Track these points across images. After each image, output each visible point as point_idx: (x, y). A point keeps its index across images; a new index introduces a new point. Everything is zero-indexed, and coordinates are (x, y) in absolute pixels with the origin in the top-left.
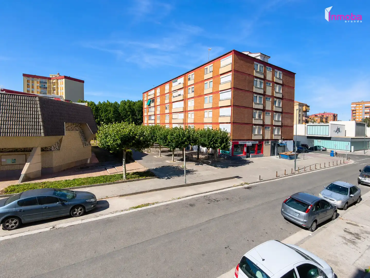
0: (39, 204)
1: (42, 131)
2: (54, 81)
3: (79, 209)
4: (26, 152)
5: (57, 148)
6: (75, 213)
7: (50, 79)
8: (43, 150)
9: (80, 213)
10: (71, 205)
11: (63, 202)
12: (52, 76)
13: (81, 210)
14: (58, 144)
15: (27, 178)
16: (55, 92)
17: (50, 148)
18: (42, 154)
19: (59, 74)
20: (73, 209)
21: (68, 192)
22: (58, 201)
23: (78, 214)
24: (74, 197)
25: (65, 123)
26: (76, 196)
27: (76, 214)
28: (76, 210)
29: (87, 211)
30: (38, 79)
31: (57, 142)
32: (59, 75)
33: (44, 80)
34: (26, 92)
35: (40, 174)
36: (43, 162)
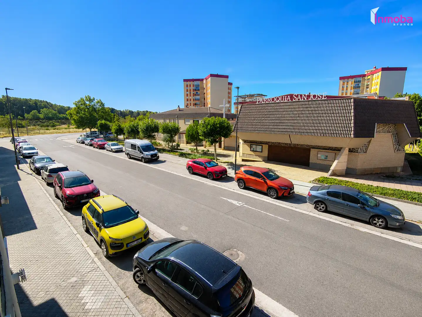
0: (343, 200)
1: (352, 132)
2: (369, 77)
3: (380, 220)
4: (336, 151)
5: (364, 151)
6: (375, 222)
7: (364, 76)
8: (351, 151)
9: (380, 225)
10: (372, 212)
11: (364, 206)
12: (368, 72)
13: (382, 222)
14: (365, 146)
15: (334, 174)
16: (368, 89)
17: (357, 150)
18: (349, 155)
19: (375, 67)
20: (373, 217)
21: (370, 198)
22: (359, 204)
23: (378, 224)
24: (377, 205)
25: (376, 124)
26: (379, 206)
27: (376, 224)
28: (377, 219)
29: (389, 226)
30: (352, 79)
31: (365, 145)
32: (375, 69)
33: (358, 79)
34: (340, 95)
35: (344, 172)
36: (349, 161)
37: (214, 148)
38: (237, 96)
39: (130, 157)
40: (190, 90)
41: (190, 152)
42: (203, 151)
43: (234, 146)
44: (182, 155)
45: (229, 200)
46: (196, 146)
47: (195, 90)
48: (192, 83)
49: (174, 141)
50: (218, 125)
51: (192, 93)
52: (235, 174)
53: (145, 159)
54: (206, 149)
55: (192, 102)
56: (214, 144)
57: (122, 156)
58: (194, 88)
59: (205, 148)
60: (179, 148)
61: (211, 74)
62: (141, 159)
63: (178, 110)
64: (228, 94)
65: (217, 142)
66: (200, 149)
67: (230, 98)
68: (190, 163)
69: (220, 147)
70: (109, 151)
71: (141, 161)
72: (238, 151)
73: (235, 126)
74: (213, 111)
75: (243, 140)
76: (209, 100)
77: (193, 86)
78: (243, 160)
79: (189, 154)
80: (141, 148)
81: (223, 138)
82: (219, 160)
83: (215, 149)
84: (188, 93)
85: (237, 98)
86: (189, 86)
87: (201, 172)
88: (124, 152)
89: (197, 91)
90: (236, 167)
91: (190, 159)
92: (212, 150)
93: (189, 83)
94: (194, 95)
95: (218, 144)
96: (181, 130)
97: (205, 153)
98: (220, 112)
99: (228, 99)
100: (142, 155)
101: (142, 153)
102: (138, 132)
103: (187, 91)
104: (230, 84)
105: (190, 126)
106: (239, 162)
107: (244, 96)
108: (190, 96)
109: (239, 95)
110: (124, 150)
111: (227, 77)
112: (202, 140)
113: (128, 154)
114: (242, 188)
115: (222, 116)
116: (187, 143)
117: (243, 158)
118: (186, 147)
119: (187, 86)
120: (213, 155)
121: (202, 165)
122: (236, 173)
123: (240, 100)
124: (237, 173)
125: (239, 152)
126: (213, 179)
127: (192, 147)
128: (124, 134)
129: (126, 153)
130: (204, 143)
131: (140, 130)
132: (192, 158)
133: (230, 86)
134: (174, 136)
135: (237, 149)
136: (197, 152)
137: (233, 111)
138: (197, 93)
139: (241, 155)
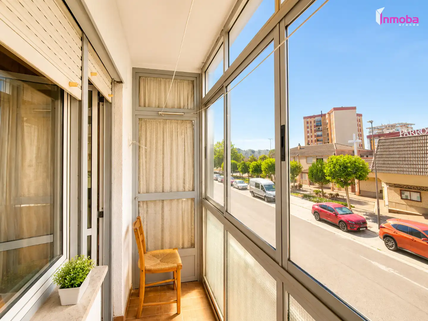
37: (345, 192)
38: (370, 128)
39: (254, 195)
40: (311, 126)
41: (314, 195)
42: (331, 194)
43: (374, 191)
44: (306, 197)
45: (373, 263)
46: (322, 187)
47: (317, 126)
48: (312, 120)
49: (295, 181)
50: (349, 165)
51: (313, 129)
52: (379, 229)
53: (268, 198)
54: (334, 193)
55: (314, 139)
56: (345, 187)
57: (247, 193)
58: (315, 124)
59: (333, 191)
60: (301, 189)
61: (334, 108)
62: (264, 198)
63: (299, 148)
64: (358, 126)
65: (349, 184)
66: (327, 192)
67: (360, 131)
68: (316, 207)
69: (353, 190)
70: (236, 188)
71: (264, 200)
72: (382, 198)
73: (373, 165)
74: (339, 148)
75: (387, 184)
76: (334, 136)
77: (314, 123)
78: (390, 211)
79: (313, 197)
80: (264, 186)
81: (356, 181)
82: (354, 207)
83: (347, 193)
84: (309, 130)
85: (371, 130)
86: (309, 123)
87: (329, 220)
88: (248, 190)
89: (318, 127)
90: (379, 219)
91: (315, 202)
92: (342, 193)
93: (309, 120)
94: (315, 131)
95: (350, 187)
96: (303, 170)
97: (334, 197)
98: (349, 148)
99: (358, 133)
100: (265, 194)
101: (265, 192)
102: (261, 171)
103: (308, 128)
104: (360, 115)
105: (313, 165)
106: (384, 212)
107: (380, 127)
108: (311, 132)
109: (373, 126)
110: (248, 188)
111: (354, 108)
112: (329, 181)
113: (252, 192)
114: (390, 248)
115: (353, 153)
116: (311, 184)
117: (390, 208)
118: (309, 188)
119: (308, 123)
120: (344, 200)
121: (332, 211)
122: (380, 227)
123: (376, 132)
124: (382, 227)
125: (383, 201)
126: (348, 231)
127: (317, 189)
128: (248, 172)
129: (250, 191)
130: (331, 185)
131: (263, 169)
132: (318, 202)
133: (359, 118)
134: (295, 175)
135: (379, 196)
136: (323, 196)
137: (367, 147)
138: (319, 128)
139: (387, 203)
